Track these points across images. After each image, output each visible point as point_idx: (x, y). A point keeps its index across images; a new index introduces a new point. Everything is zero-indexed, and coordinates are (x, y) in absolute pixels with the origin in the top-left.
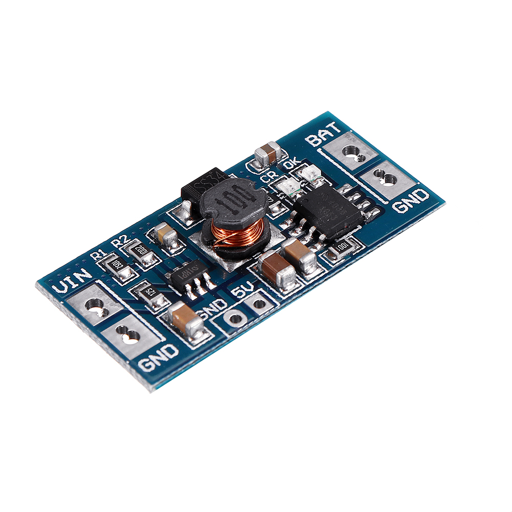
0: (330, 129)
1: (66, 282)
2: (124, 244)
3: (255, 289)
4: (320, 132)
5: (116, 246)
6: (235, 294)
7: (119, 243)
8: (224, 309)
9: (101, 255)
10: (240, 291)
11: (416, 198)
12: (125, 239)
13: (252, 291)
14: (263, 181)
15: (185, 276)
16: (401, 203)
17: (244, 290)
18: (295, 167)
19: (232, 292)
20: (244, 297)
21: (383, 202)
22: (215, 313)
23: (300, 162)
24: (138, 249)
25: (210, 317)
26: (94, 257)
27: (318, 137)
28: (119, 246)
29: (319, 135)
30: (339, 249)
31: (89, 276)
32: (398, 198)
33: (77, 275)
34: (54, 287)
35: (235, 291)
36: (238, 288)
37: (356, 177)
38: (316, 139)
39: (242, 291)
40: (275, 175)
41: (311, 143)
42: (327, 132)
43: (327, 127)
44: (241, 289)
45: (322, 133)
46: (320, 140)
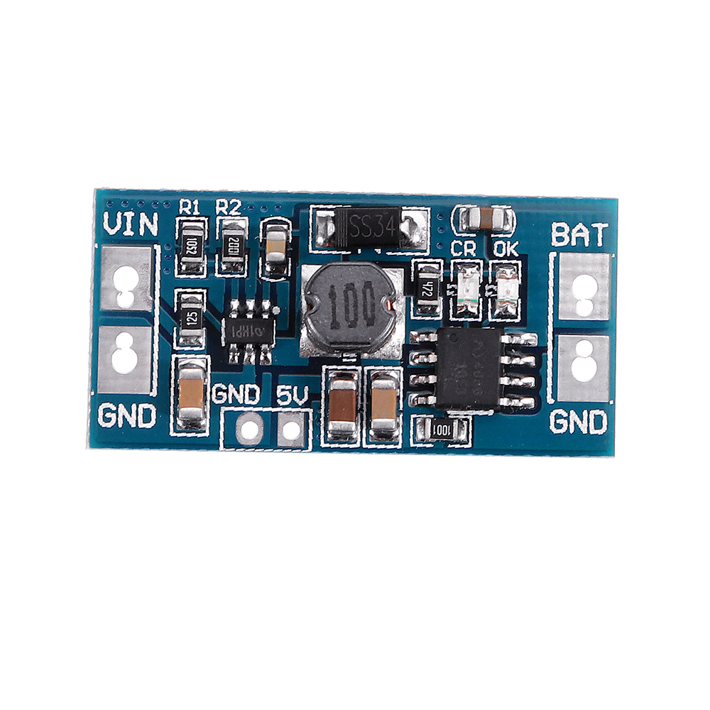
0: (593, 233)
1: (124, 219)
2: (228, 215)
3: (306, 405)
4: (580, 226)
5: (218, 209)
6: (279, 394)
7: (224, 209)
8: (250, 406)
9: (192, 210)
10: (287, 393)
11: (588, 422)
12: (236, 208)
13: (300, 405)
14: (452, 249)
15: (239, 334)
16: (565, 415)
17: (292, 396)
18: (505, 257)
19: (280, 388)
20: (284, 407)
21: (549, 396)
22: (236, 403)
23: (517, 255)
24: (232, 241)
25: (227, 404)
26: (181, 207)
27: (569, 234)
28: (221, 214)
29: (574, 231)
30: (436, 431)
31: (154, 230)
32: (567, 406)
33: (144, 218)
34: (106, 215)
35: (283, 390)
36: (290, 387)
37: (557, 331)
38: (564, 234)
39: (290, 396)
40: (472, 251)
41: (555, 234)
42: (586, 234)
43: (594, 225)
44: (291, 391)
45: (580, 231)
46: (567, 240)
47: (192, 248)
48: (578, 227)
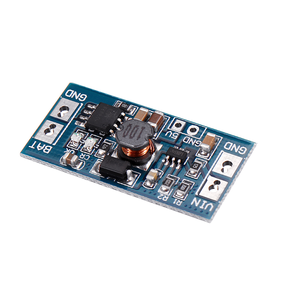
0: (36, 146)
1: (204, 206)
2: (164, 195)
3: (169, 130)
4: (39, 149)
5: (167, 198)
6: (176, 137)
7: (165, 197)
8: (189, 137)
9: (177, 201)
12: (160, 196)
13: (171, 131)
14: (89, 158)
15: (181, 153)
17: (172, 134)
18: (71, 149)
20: (177, 132)
21: (81, 106)
22: (194, 139)
23: (67, 149)
24: (168, 184)
25: (197, 140)
26: (181, 203)
27: (44, 148)
28: (167, 196)
29: (42, 149)
30: (127, 106)
31: (195, 199)
32: (77, 101)
33: (197, 204)
34: (211, 210)
35: (175, 137)
36: (172, 137)
37: (67, 123)
38: (46, 149)
40: (82, 155)
41: (49, 150)
42: (39, 146)
43: (34, 148)
44: (172, 136)
45: (39, 148)
46: (46, 147)
47: (184, 187)
48: (40, 149)
